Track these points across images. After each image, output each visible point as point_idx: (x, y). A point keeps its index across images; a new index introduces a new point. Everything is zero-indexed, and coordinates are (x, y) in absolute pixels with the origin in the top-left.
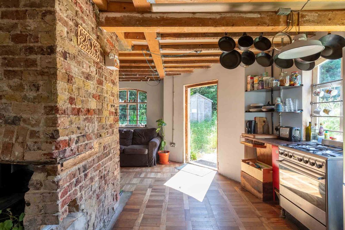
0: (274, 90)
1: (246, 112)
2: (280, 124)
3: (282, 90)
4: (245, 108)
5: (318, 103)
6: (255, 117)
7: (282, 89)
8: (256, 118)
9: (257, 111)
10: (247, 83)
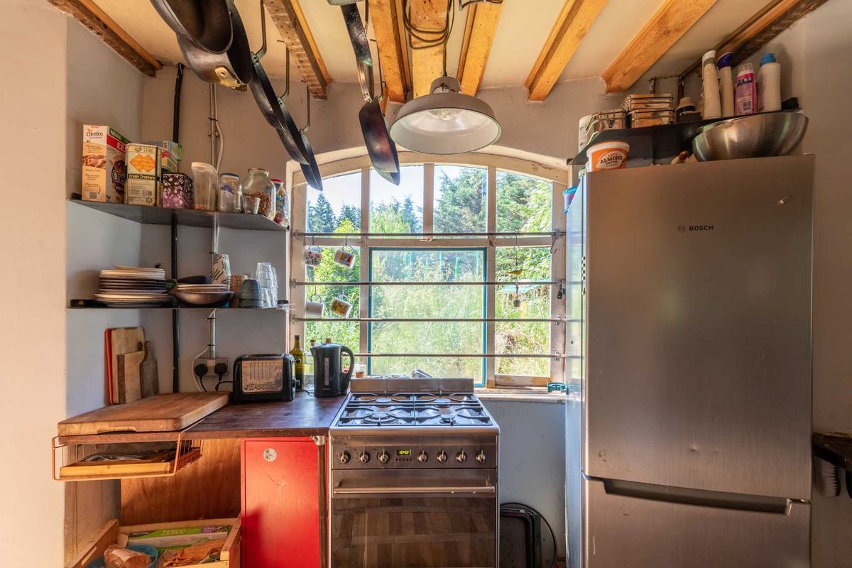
0: (181, 224)
1: (74, 304)
2: (211, 351)
3: (219, 228)
4: (69, 283)
5: (307, 284)
6: (110, 327)
7: (217, 227)
8: (113, 333)
9: (150, 303)
10: (77, 159)
